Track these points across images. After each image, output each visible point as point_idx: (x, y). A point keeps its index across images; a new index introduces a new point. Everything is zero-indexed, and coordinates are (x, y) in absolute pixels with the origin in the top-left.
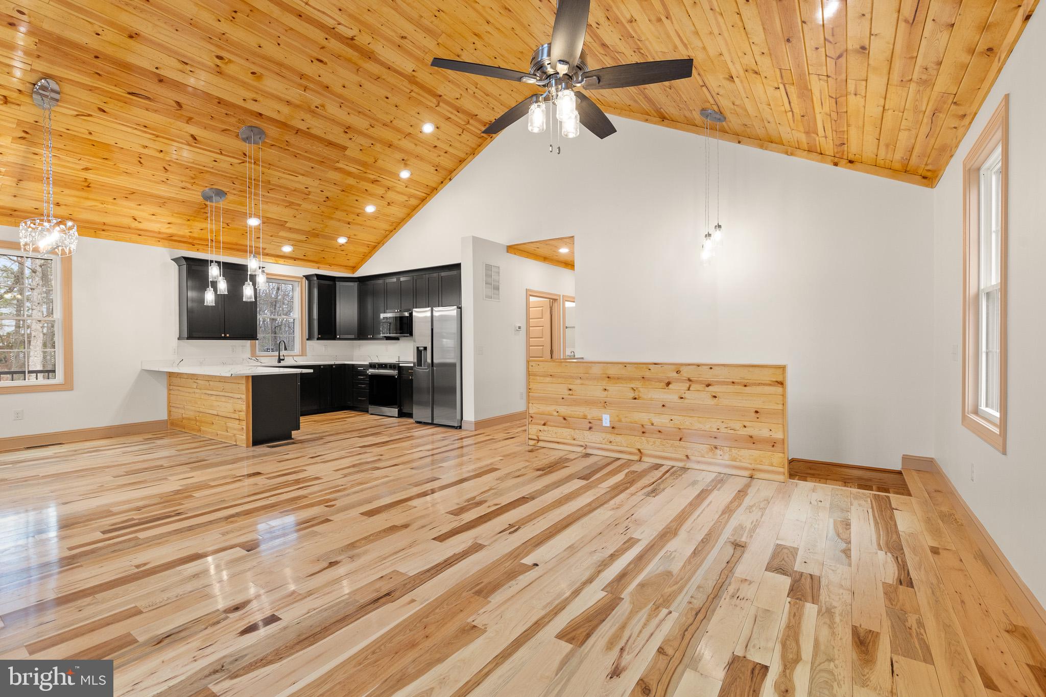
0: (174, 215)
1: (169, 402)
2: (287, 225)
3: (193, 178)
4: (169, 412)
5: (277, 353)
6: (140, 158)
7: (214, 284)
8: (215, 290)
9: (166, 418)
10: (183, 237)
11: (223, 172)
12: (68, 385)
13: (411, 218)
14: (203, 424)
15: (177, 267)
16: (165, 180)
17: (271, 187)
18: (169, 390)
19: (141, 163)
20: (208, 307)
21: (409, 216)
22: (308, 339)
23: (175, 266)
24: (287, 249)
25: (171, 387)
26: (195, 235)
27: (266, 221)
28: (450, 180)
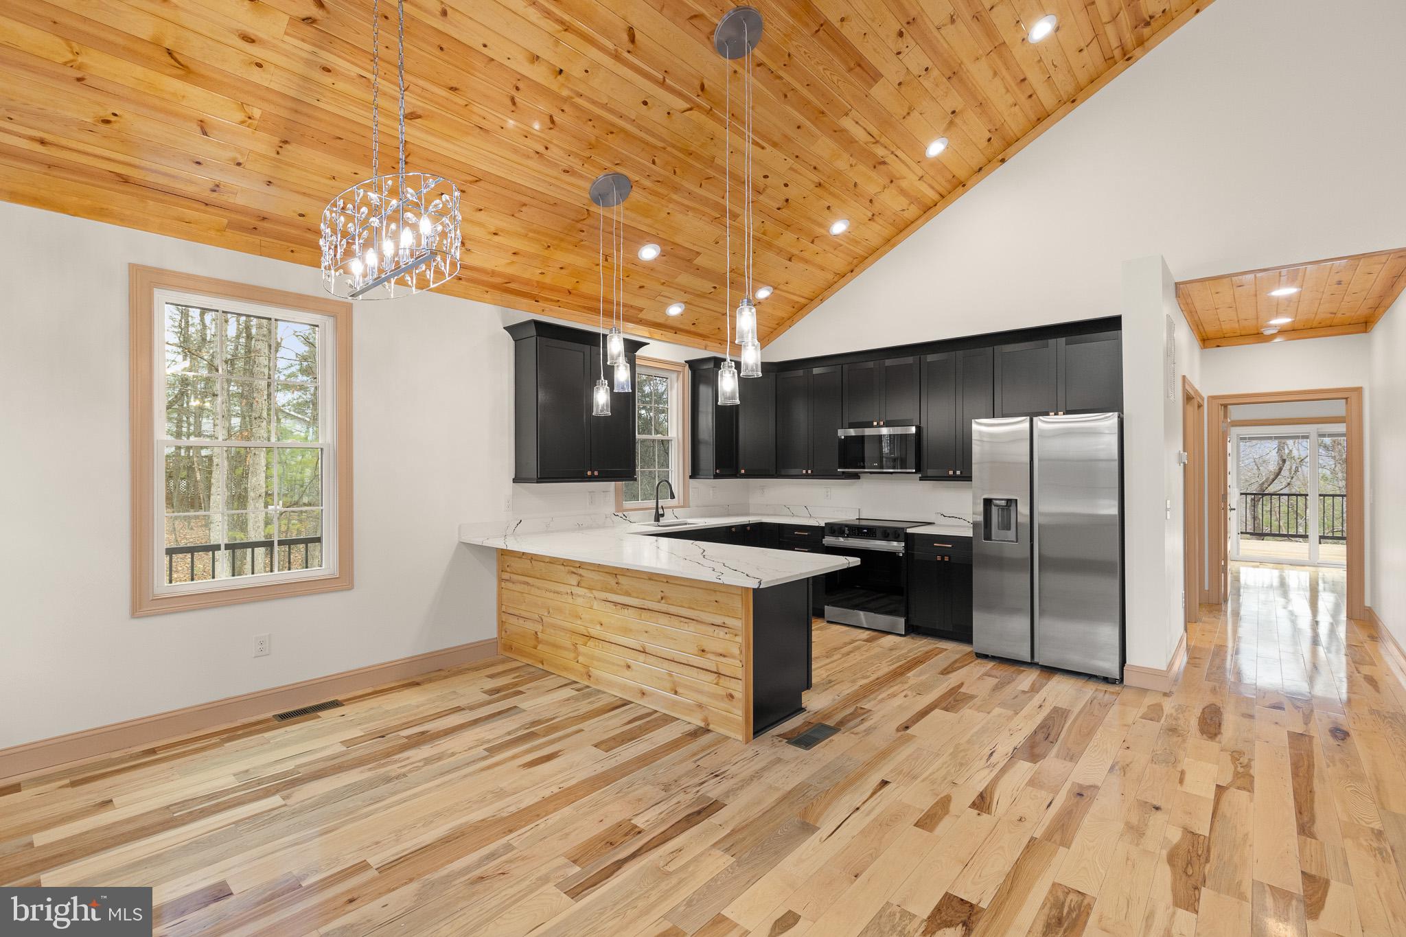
0: (531, 234)
1: (500, 604)
2: (699, 261)
3: (591, 147)
4: (501, 624)
5: (652, 503)
6: (517, 89)
7: (609, 373)
8: (611, 385)
9: (496, 636)
10: (527, 282)
11: (648, 132)
12: (344, 579)
13: (893, 246)
14: (595, 663)
15: (512, 342)
16: (541, 149)
17: (711, 173)
18: (501, 580)
19: (514, 103)
20: (598, 418)
21: (889, 242)
22: (691, 477)
23: (508, 342)
24: (675, 310)
25: (505, 576)
26: (547, 280)
27: (671, 251)
28: (1003, 161)
